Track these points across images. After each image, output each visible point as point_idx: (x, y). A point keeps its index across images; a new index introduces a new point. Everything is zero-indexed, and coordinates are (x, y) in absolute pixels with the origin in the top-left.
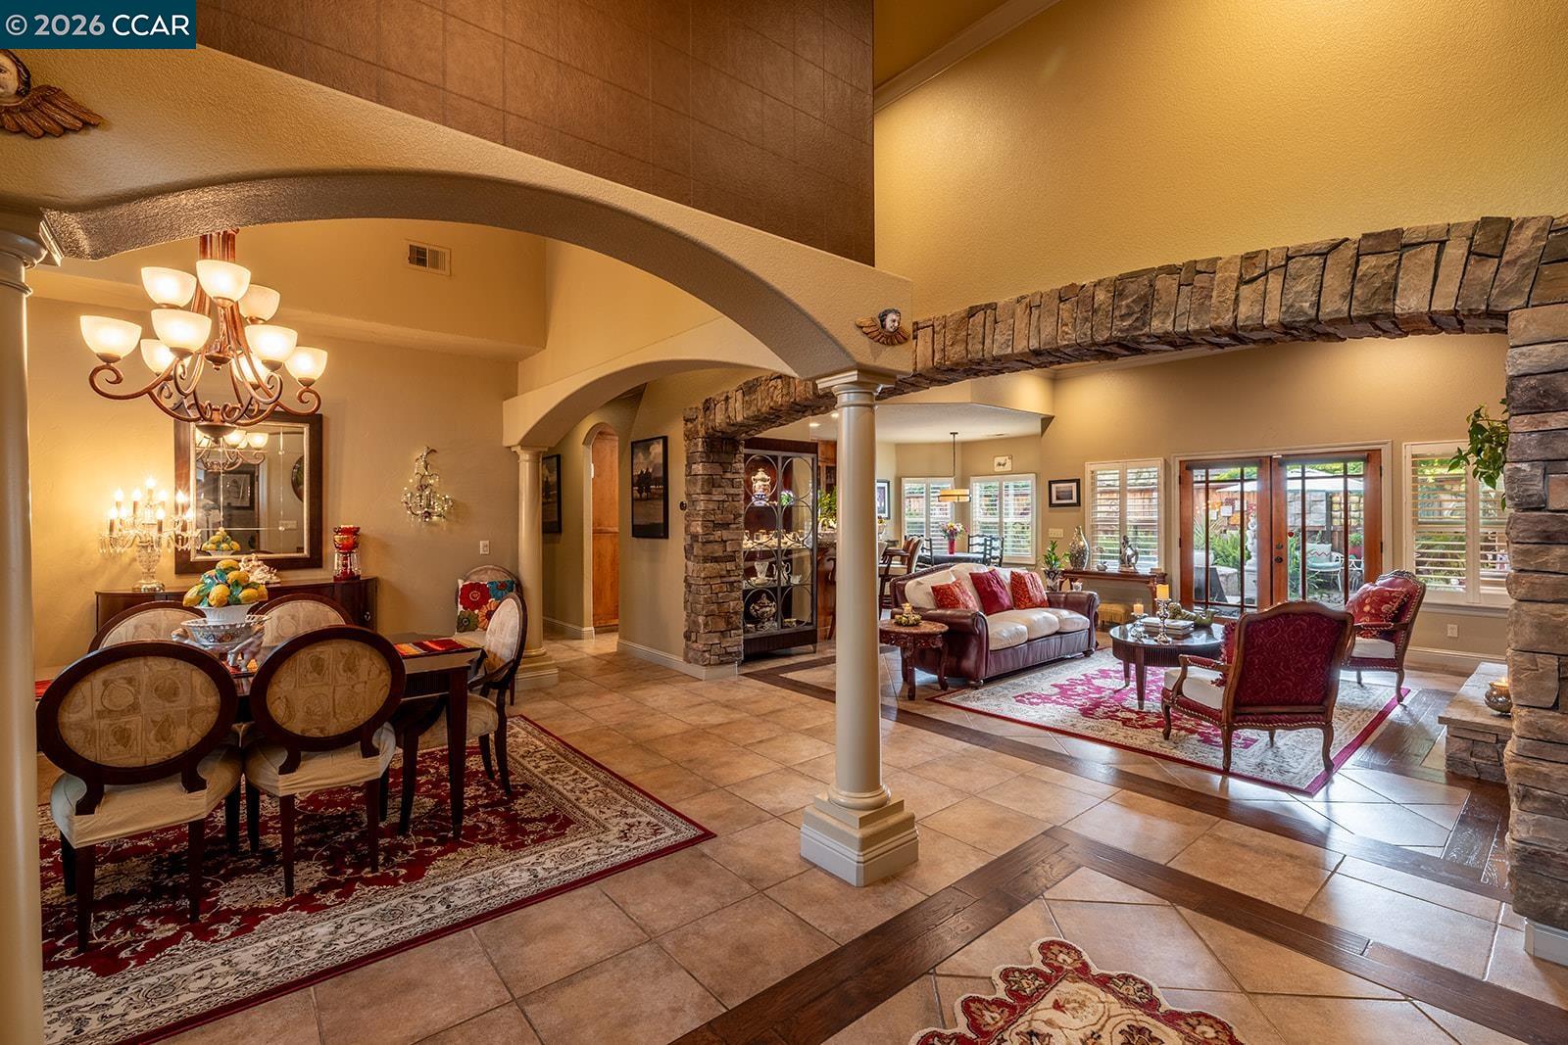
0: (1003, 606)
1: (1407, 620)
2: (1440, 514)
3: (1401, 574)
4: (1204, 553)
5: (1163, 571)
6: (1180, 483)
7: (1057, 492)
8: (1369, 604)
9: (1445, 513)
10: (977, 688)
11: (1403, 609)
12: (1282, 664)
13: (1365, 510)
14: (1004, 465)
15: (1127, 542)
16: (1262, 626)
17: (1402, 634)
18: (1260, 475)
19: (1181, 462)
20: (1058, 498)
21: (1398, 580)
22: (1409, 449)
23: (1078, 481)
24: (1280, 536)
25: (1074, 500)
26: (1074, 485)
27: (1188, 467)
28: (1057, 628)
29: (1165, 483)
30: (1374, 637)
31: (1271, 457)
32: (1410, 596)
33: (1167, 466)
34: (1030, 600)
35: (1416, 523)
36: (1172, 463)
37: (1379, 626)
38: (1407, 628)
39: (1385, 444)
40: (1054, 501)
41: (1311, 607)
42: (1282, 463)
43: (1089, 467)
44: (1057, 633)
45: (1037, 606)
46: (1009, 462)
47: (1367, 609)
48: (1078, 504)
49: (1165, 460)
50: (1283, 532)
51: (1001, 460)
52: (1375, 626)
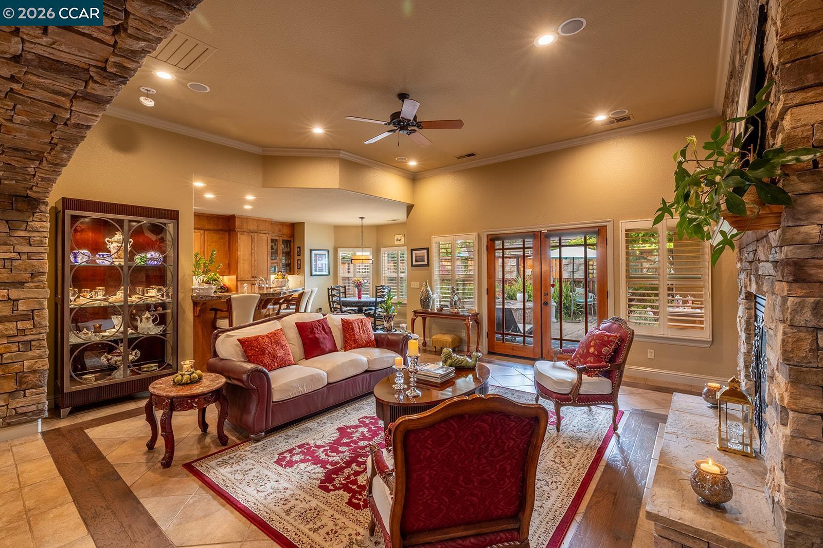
0: (325, 351)
1: (620, 360)
2: (642, 272)
3: (617, 320)
4: (522, 295)
5: (477, 311)
6: (487, 250)
7: (416, 257)
8: (593, 346)
9: (645, 270)
10: (258, 441)
11: (617, 351)
12: (461, 478)
13: (597, 269)
14: (400, 240)
15: (454, 291)
16: (428, 432)
17: (617, 373)
18: (535, 244)
19: (487, 235)
20: (416, 261)
21: (615, 326)
22: (625, 225)
23: (428, 249)
24: (546, 287)
25: (426, 263)
26: (425, 252)
27: (492, 239)
28: (366, 368)
29: (478, 250)
30: (596, 375)
31: (541, 231)
32: (622, 340)
33: (479, 238)
34: (355, 341)
35: (628, 277)
36: (482, 237)
37: (599, 367)
38: (621, 367)
39: (609, 221)
40: (414, 263)
41: (492, 405)
42: (548, 236)
43: (435, 240)
44: (367, 371)
45: (362, 346)
46: (403, 238)
47: (592, 350)
48: (428, 265)
49: (479, 235)
50: (548, 284)
51: (398, 237)
52: (596, 367)
